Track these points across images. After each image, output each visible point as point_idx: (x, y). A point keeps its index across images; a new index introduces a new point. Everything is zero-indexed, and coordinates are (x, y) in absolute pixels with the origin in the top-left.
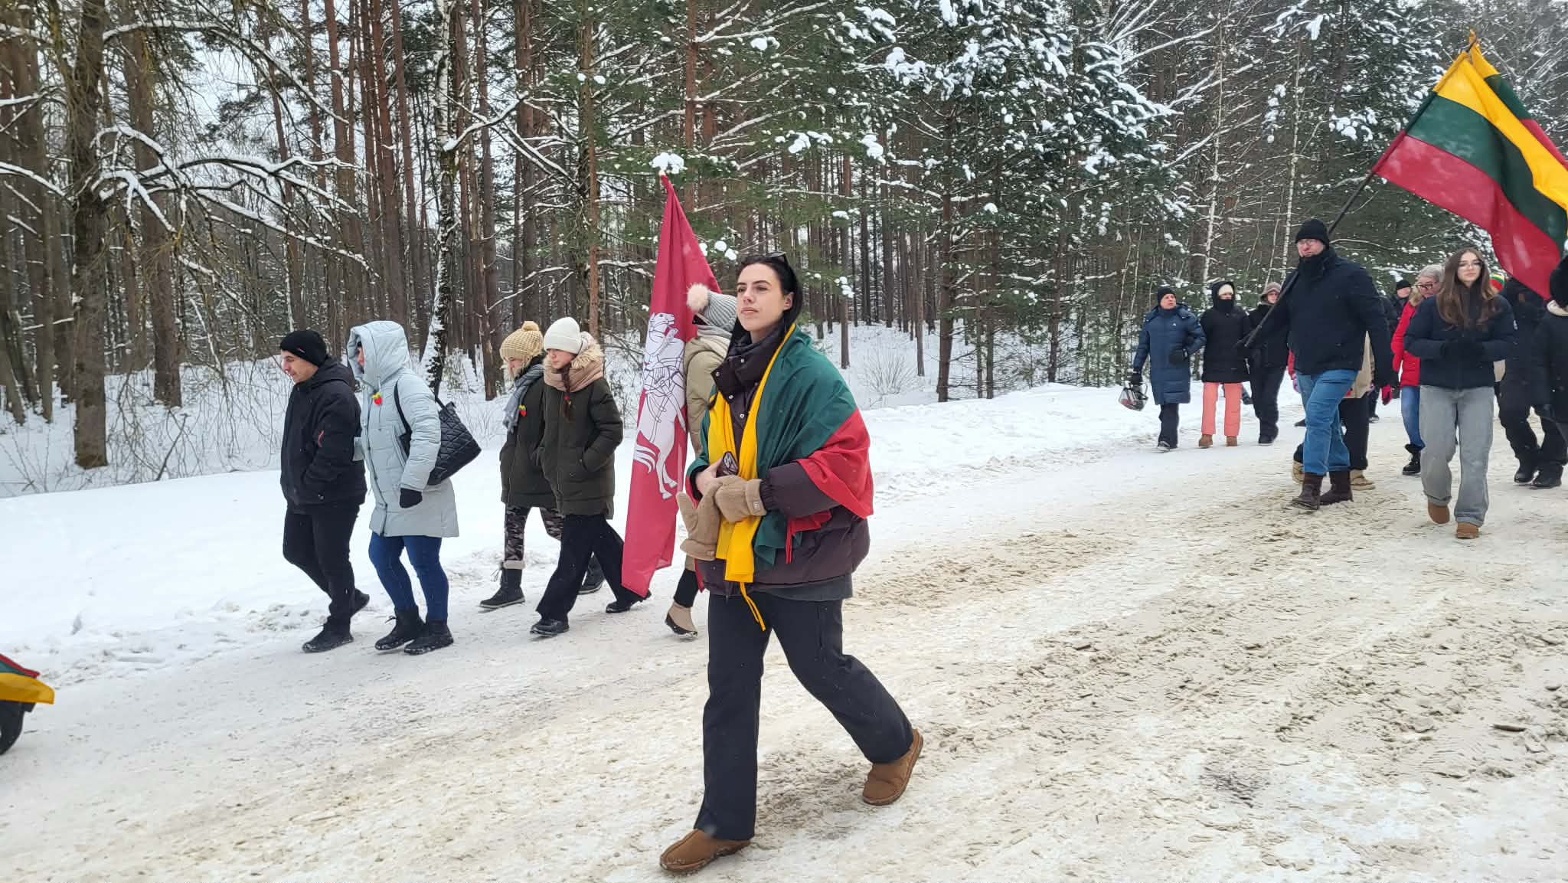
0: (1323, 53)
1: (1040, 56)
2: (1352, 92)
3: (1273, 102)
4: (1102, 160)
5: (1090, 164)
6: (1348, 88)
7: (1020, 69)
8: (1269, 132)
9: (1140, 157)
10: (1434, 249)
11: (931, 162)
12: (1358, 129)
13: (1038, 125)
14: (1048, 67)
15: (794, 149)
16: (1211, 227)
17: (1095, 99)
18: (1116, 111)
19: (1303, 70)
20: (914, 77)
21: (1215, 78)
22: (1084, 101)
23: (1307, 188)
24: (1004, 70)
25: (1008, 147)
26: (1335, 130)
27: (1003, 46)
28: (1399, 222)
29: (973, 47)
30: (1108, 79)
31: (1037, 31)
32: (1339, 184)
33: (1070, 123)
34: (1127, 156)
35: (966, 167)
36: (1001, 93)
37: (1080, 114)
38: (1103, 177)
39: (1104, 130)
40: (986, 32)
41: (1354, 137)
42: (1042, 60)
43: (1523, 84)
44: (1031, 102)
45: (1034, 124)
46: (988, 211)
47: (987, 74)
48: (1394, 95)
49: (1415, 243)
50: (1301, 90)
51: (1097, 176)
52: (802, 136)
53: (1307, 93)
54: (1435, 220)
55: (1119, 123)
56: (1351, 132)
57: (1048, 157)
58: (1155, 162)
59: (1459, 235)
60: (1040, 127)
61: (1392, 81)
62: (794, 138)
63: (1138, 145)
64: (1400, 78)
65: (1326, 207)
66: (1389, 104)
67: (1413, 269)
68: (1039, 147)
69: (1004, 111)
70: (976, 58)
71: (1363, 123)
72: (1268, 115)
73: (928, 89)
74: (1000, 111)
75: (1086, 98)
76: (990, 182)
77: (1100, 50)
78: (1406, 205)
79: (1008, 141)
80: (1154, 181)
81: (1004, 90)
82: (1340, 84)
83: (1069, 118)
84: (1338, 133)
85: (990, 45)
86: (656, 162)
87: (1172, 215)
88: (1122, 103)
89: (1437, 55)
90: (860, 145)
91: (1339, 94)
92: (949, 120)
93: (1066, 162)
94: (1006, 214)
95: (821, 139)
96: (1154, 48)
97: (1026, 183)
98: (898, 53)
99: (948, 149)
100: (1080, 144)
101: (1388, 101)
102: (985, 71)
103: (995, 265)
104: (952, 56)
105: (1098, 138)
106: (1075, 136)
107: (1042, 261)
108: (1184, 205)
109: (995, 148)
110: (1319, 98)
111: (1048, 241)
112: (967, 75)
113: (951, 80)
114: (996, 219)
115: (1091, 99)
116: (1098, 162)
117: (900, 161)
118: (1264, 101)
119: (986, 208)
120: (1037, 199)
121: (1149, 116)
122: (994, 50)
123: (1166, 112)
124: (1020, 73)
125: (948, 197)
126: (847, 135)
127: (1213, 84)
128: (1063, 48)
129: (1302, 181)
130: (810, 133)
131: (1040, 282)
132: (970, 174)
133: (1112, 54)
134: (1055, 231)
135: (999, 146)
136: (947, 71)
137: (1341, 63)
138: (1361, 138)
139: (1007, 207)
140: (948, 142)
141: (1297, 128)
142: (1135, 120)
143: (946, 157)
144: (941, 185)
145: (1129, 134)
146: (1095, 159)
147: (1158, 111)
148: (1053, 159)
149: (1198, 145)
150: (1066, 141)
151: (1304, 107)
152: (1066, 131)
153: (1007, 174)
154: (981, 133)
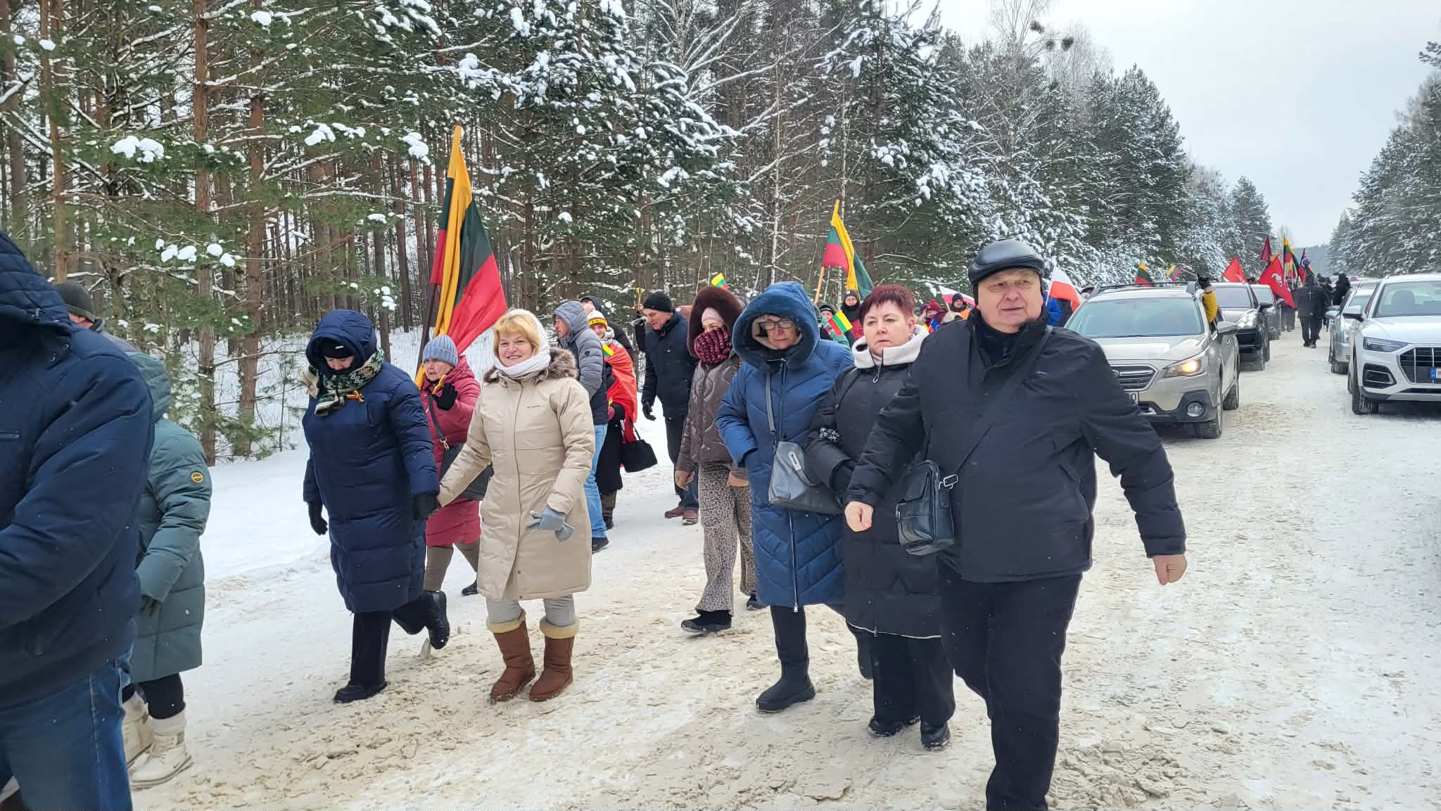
0: (865, 91)
1: (609, 70)
2: (888, 125)
3: (825, 131)
4: (677, 176)
5: (663, 180)
6: (885, 121)
7: (595, 83)
8: (823, 158)
9: (711, 174)
10: (958, 264)
11: (507, 170)
12: (894, 157)
13: (614, 139)
14: (617, 81)
15: (311, 140)
16: (775, 241)
17: (665, 116)
18: (684, 127)
19: (848, 104)
20: (481, 81)
21: (776, 110)
22: (654, 117)
23: (856, 208)
24: (575, 81)
25: (581, 156)
26: (876, 157)
27: (573, 58)
28: (930, 240)
29: (543, 57)
30: (676, 97)
31: (607, 46)
32: (882, 206)
33: (641, 136)
34: (700, 173)
35: (540, 175)
36: (573, 104)
37: (650, 129)
38: (675, 191)
39: (673, 145)
40: (558, 44)
41: (892, 165)
42: (611, 74)
43: (1015, 130)
44: (603, 114)
45: (610, 138)
46: (563, 220)
47: (560, 86)
48: (921, 130)
49: (943, 259)
50: (847, 121)
51: (669, 190)
52: (324, 127)
53: (852, 125)
54: (958, 239)
55: (686, 138)
56: (889, 159)
57: (623, 169)
58: (723, 178)
60: (616, 141)
61: (919, 118)
62: (311, 129)
63: (707, 162)
64: (925, 115)
65: (872, 225)
66: (918, 138)
68: (613, 159)
69: (576, 121)
70: (547, 68)
71: (899, 153)
72: (821, 143)
73: (496, 95)
74: (572, 122)
75: (656, 113)
76: (566, 191)
77: (668, 70)
78: (935, 225)
79: (581, 152)
80: (722, 196)
81: (576, 101)
82: (879, 119)
83: (640, 132)
84: (878, 161)
85: (562, 57)
86: (118, 148)
87: (741, 229)
88: (690, 121)
90: (401, 142)
91: (878, 127)
92: (527, 129)
93: (641, 175)
94: (581, 224)
95: (350, 132)
96: (725, 80)
97: (602, 194)
98: (471, 59)
99: (528, 158)
100: (652, 159)
101: (916, 135)
102: (557, 81)
103: (575, 274)
104: (527, 66)
105: (671, 155)
106: (648, 150)
107: (625, 270)
108: (752, 220)
109: (569, 158)
110: (862, 130)
111: (628, 251)
112: (539, 84)
113: (521, 88)
114: (572, 228)
115: (661, 116)
116: (673, 177)
117: (485, 170)
118: (818, 130)
119: (560, 217)
120: (612, 210)
121: (716, 136)
122: (565, 61)
123: (732, 133)
124: (595, 88)
125: (530, 206)
126: (386, 131)
127: (774, 115)
128: (634, 65)
129: (852, 202)
130: (335, 125)
131: (626, 290)
132: (544, 183)
133: (678, 74)
134: (630, 241)
135: (572, 156)
136: (519, 79)
137: (879, 100)
138: (897, 166)
139: (582, 216)
140: (524, 150)
141: (845, 155)
142: (702, 138)
143: (523, 166)
144: (522, 193)
145: (698, 152)
146: (670, 174)
147: (724, 132)
148: (629, 171)
149: (766, 168)
150: (640, 155)
151: (850, 137)
152: (640, 145)
153: (584, 185)
154: (557, 143)
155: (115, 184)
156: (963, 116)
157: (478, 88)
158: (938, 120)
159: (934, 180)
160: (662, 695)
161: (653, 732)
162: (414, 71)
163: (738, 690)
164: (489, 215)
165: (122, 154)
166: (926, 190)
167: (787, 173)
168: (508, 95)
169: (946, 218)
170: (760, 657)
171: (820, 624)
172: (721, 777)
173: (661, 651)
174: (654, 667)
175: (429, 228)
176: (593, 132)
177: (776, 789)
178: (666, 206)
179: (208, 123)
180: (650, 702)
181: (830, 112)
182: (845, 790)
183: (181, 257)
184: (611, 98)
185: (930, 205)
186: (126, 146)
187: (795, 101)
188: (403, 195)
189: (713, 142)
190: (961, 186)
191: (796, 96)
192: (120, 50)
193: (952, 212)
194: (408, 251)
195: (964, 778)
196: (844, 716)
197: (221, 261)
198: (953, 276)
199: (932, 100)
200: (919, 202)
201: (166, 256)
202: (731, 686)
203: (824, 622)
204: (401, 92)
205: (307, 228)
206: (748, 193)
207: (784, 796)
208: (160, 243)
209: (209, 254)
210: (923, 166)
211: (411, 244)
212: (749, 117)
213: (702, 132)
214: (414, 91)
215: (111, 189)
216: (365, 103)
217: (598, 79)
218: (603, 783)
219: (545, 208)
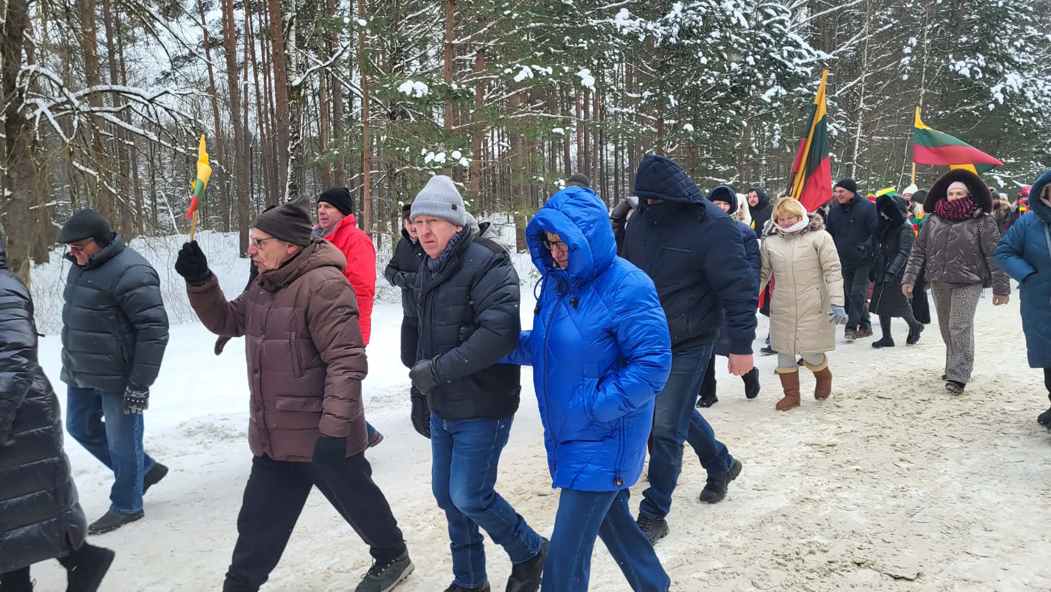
0: (946, 15)
1: (728, 13)
2: (967, 42)
3: (907, 50)
4: (777, 93)
5: (766, 97)
6: (964, 39)
7: (715, 24)
8: (904, 72)
9: (805, 90)
10: (1025, 160)
11: (647, 94)
12: (971, 69)
14: (734, 21)
15: (518, 78)
16: (857, 143)
17: (771, 46)
18: (785, 54)
19: (929, 26)
20: (631, 29)
21: (864, 35)
22: (762, 48)
23: (932, 113)
24: (701, 24)
25: (702, 81)
26: (954, 70)
27: (701, 6)
28: (1000, 139)
29: (678, 7)
30: (780, 30)
32: (956, 111)
33: (750, 64)
34: (796, 90)
35: (671, 97)
36: (699, 41)
37: (758, 57)
38: (775, 105)
39: (776, 69)
41: (968, 76)
42: (730, 16)
44: (721, 48)
45: (725, 66)
46: (686, 130)
47: (689, 28)
48: (998, 45)
49: (1012, 155)
50: (928, 41)
51: (771, 104)
52: (526, 69)
53: (933, 44)
54: (1027, 138)
55: (787, 63)
56: (966, 72)
57: (734, 89)
59: (1044, 149)
60: (729, 67)
61: (997, 35)
62: (518, 70)
63: (802, 81)
64: (1003, 32)
66: (994, 52)
67: (1010, 174)
68: (727, 82)
69: (700, 54)
70: (680, 15)
71: (975, 65)
72: (903, 61)
73: (642, 38)
74: (697, 55)
75: (764, 45)
76: (689, 108)
77: (775, 9)
78: (1006, 127)
79: (702, 78)
81: (701, 38)
82: (958, 38)
83: (750, 60)
84: (956, 73)
85: (691, 5)
86: (401, 89)
88: (791, 48)
89: (1029, 18)
90: (576, 76)
91: (957, 44)
92: (662, 63)
93: (748, 94)
94: (700, 132)
95: (543, 71)
96: (820, 14)
97: (717, 109)
98: (625, 12)
99: (662, 85)
100: (759, 80)
101: (993, 49)
102: (687, 25)
103: (693, 170)
104: (664, 15)
105: (773, 76)
106: (755, 74)
107: (732, 167)
108: (838, 126)
109: (693, 83)
110: (941, 48)
111: (734, 153)
112: (673, 28)
113: (660, 31)
114: (693, 136)
115: (767, 46)
116: (774, 94)
117: (629, 95)
118: (901, 50)
119: (685, 128)
120: (724, 121)
121: (811, 60)
122: (694, 9)
123: (825, 56)
124: (715, 27)
125: (661, 120)
126: (566, 69)
127: (863, 39)
128: (747, 7)
129: (928, 109)
130: (534, 66)
131: (731, 183)
132: (674, 102)
133: (784, 12)
134: (738, 145)
135: (696, 81)
136: (659, 24)
137: (959, 21)
138: (973, 77)
139: (701, 127)
140: (659, 78)
141: (925, 69)
142: (800, 62)
143: (658, 90)
144: (656, 111)
145: (797, 73)
146: (771, 92)
147: (819, 56)
148: (738, 91)
149: (851, 84)
150: (748, 78)
151: (931, 54)
152: (748, 70)
153: (703, 102)
154: (685, 72)
155: (394, 113)
156: (1039, 31)
157: (629, 34)
158: (1015, 36)
159: (1008, 88)
160: (764, 484)
161: (756, 509)
162: (584, 25)
163: (825, 487)
164: (633, 128)
165: (404, 92)
166: (1000, 97)
167: (871, 88)
168: (650, 37)
169: (1017, 120)
170: (843, 465)
171: (895, 446)
172: (814, 548)
173: (762, 451)
174: (757, 463)
175: (586, 138)
176: (713, 62)
177: (859, 564)
178: (767, 117)
179: (453, 69)
180: (755, 487)
181: (913, 34)
182: (918, 574)
183: (436, 160)
184: (728, 34)
185: (1003, 109)
186: (406, 87)
187: (881, 26)
188: (570, 115)
189: (806, 65)
190: (1034, 92)
191: (881, 23)
192: (399, 23)
193: (1023, 115)
194: (571, 155)
195: (1027, 581)
196: (916, 518)
197: (460, 162)
198: (1021, 170)
199: (1010, 18)
200: (992, 107)
201: (427, 160)
202: (819, 484)
203: (898, 445)
204: (575, 40)
205: (506, 139)
206: (836, 104)
207: (864, 571)
208: (424, 151)
209: (453, 158)
210: (998, 76)
211: (573, 150)
212: (839, 43)
213: (801, 56)
214: (584, 39)
215: (392, 116)
216: (552, 50)
217: (718, 21)
218: (720, 539)
219: (673, 122)
